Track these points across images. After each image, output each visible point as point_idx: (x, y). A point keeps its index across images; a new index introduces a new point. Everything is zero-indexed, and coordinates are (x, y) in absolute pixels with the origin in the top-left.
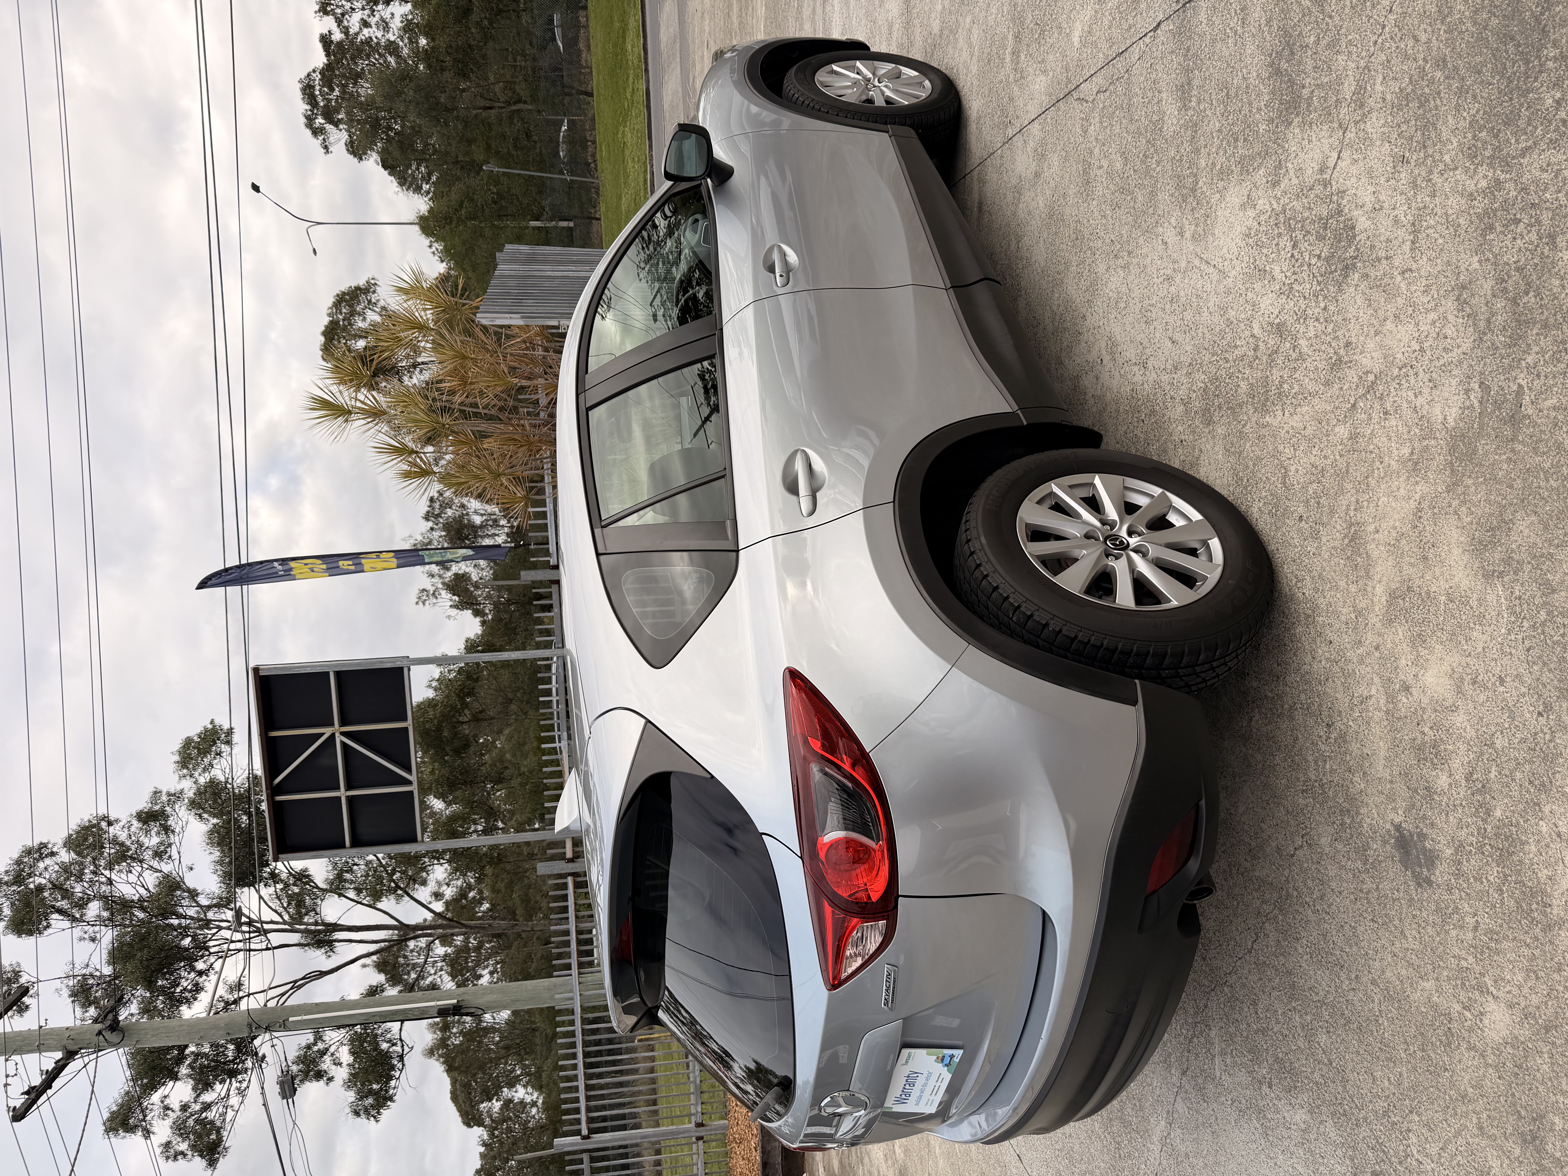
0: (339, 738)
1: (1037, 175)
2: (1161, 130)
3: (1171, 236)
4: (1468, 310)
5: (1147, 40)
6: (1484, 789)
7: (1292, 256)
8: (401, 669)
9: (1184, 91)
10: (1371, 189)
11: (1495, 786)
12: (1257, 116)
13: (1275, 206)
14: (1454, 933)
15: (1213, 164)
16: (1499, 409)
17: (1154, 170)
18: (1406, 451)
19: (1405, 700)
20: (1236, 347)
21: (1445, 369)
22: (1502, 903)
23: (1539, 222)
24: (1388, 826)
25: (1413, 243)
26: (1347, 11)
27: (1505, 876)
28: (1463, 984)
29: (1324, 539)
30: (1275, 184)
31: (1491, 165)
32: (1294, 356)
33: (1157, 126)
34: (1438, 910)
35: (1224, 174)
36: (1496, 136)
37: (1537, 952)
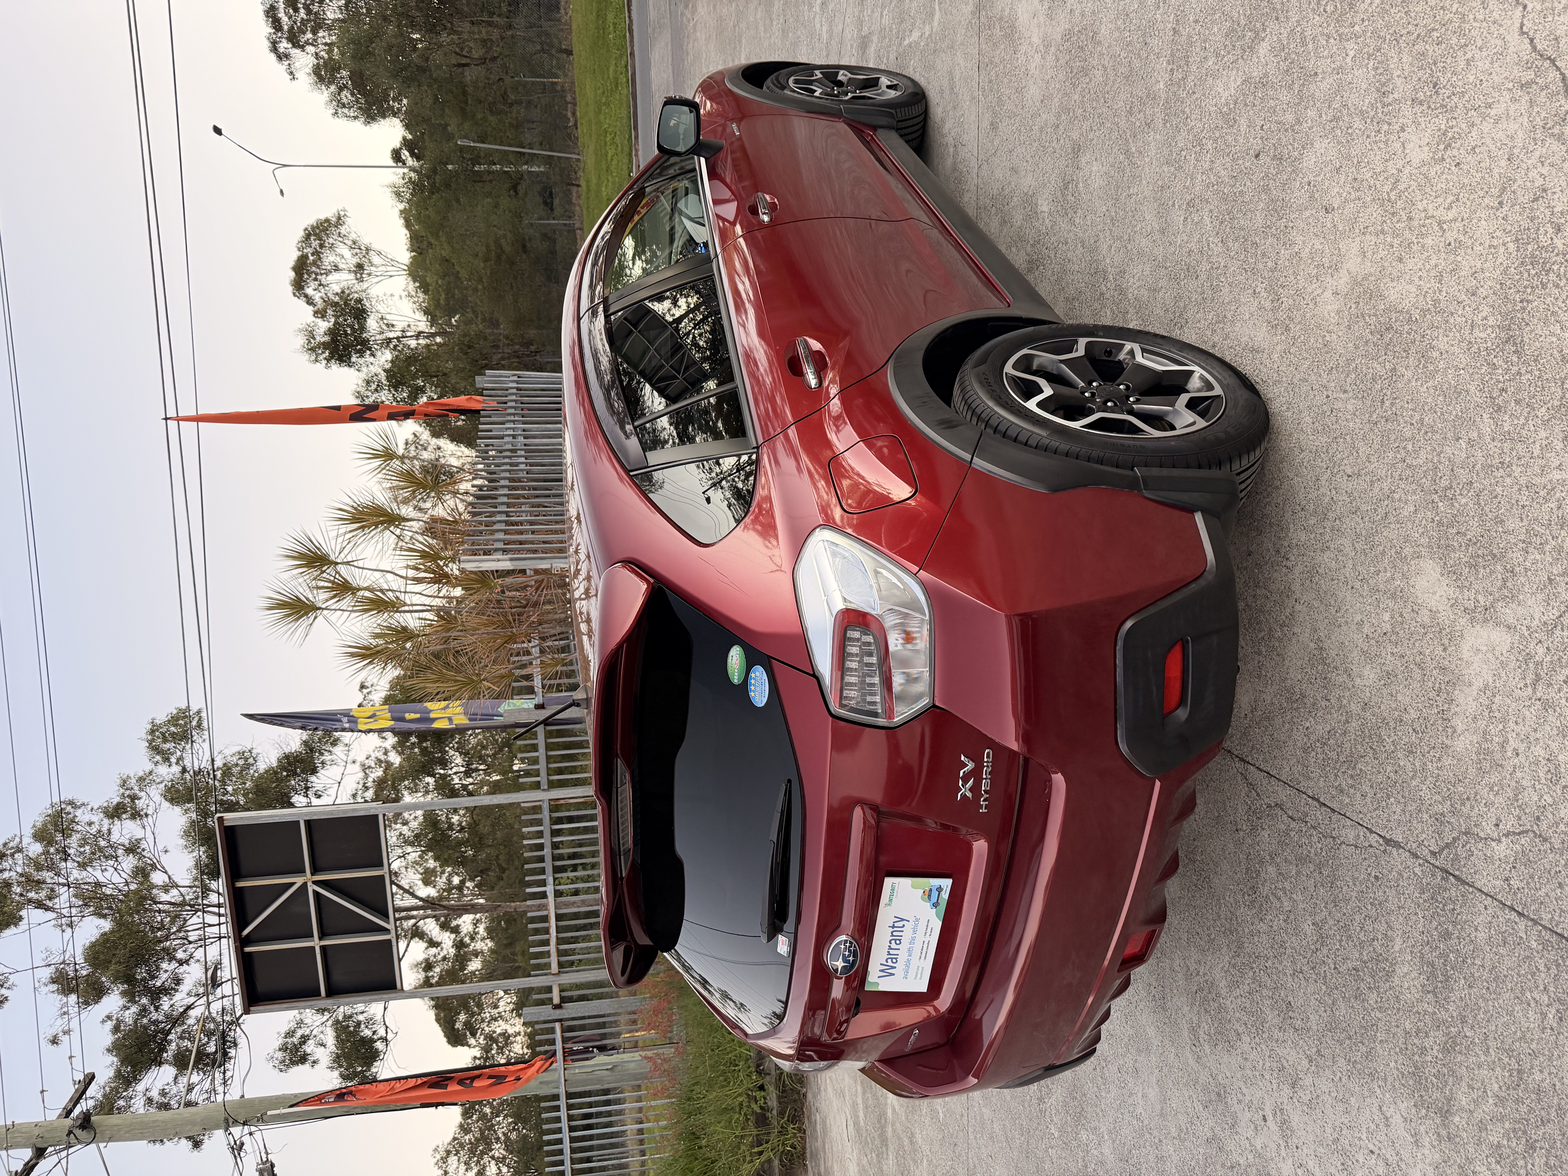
0: (311, 888)
8: (375, 817)
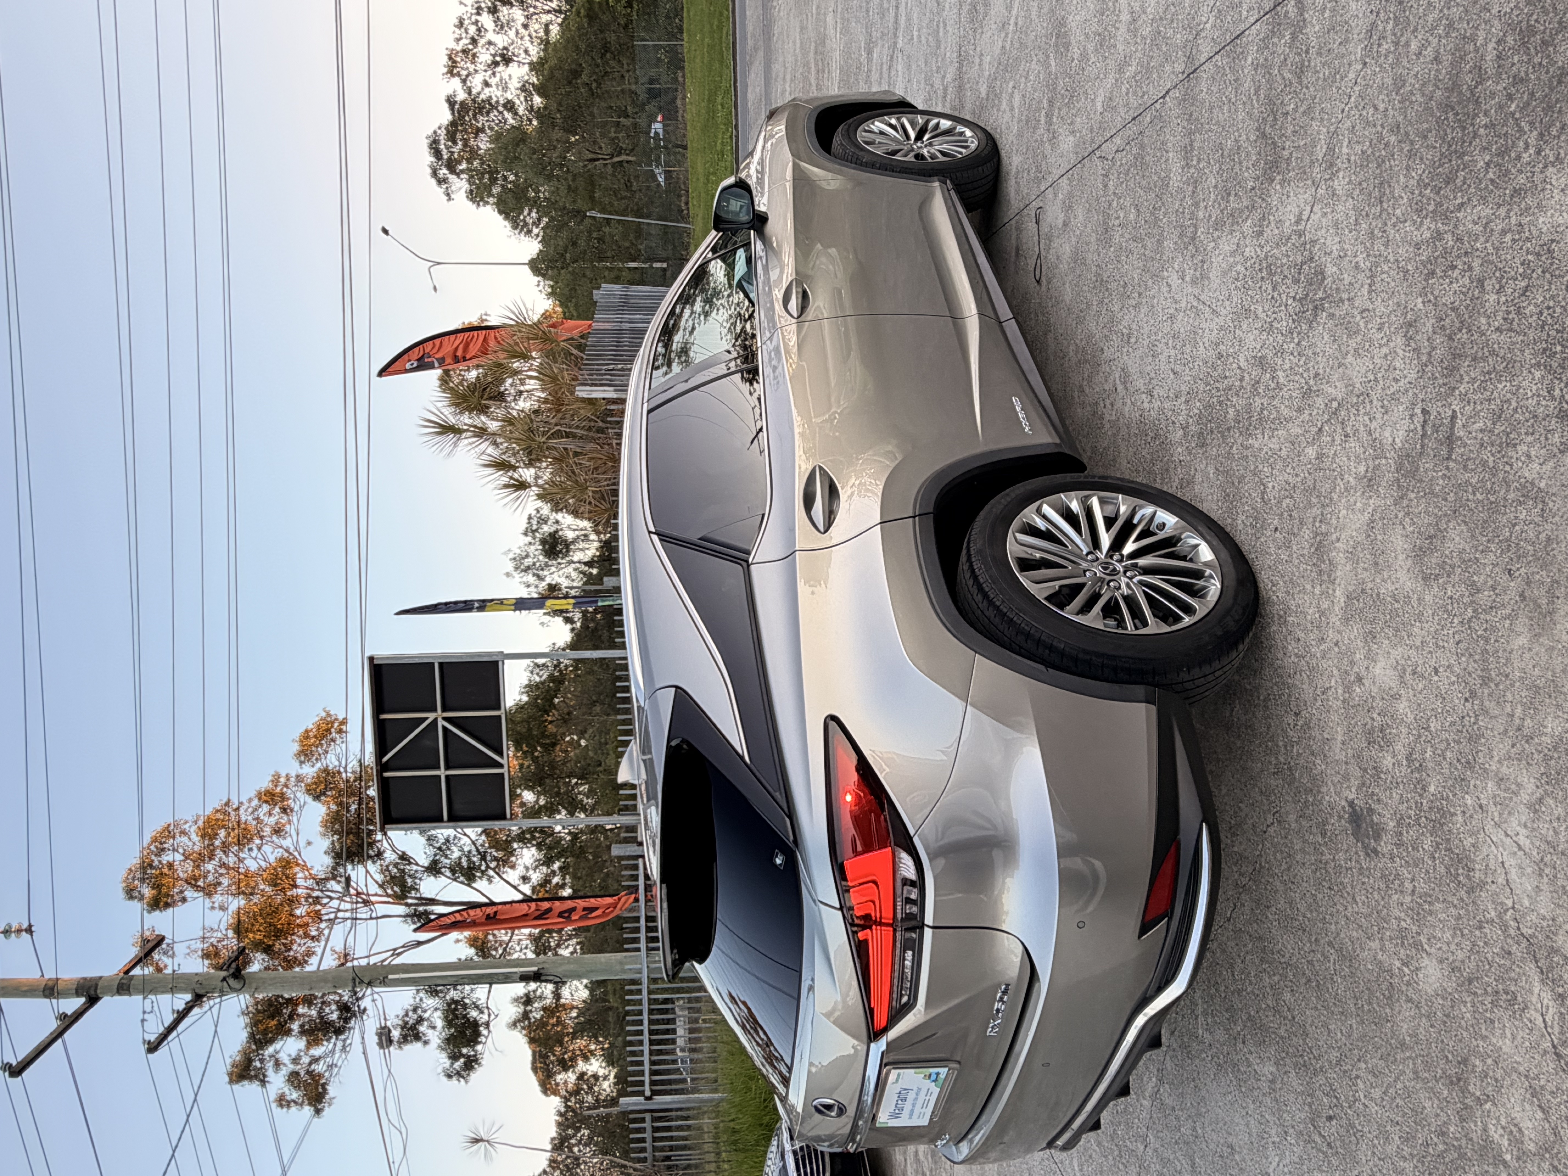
0: (441, 723)
1: (1065, 224)
2: (1167, 185)
3: (1175, 281)
4: (1413, 344)
5: (1158, 106)
6: (1421, 768)
7: (1273, 298)
8: (496, 663)
9: (1187, 151)
10: (1337, 239)
11: (1430, 765)
12: (1246, 174)
13: (1259, 253)
14: (1395, 897)
15: (1210, 216)
16: (1437, 432)
17: (1161, 220)
18: (1362, 469)
19: (1358, 690)
20: (1226, 377)
21: (1394, 398)
22: (1435, 869)
23: (1470, 268)
24: (1344, 803)
25: (1370, 286)
26: (1320, 83)
27: (1438, 844)
28: (1403, 943)
29: (1294, 548)
30: (1260, 233)
31: (1433, 219)
32: (1273, 385)
33: (1165, 182)
34: (1383, 876)
35: (1218, 225)
36: (1438, 193)
37: (1462, 912)
